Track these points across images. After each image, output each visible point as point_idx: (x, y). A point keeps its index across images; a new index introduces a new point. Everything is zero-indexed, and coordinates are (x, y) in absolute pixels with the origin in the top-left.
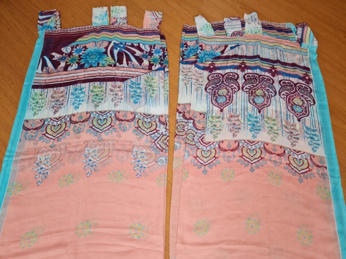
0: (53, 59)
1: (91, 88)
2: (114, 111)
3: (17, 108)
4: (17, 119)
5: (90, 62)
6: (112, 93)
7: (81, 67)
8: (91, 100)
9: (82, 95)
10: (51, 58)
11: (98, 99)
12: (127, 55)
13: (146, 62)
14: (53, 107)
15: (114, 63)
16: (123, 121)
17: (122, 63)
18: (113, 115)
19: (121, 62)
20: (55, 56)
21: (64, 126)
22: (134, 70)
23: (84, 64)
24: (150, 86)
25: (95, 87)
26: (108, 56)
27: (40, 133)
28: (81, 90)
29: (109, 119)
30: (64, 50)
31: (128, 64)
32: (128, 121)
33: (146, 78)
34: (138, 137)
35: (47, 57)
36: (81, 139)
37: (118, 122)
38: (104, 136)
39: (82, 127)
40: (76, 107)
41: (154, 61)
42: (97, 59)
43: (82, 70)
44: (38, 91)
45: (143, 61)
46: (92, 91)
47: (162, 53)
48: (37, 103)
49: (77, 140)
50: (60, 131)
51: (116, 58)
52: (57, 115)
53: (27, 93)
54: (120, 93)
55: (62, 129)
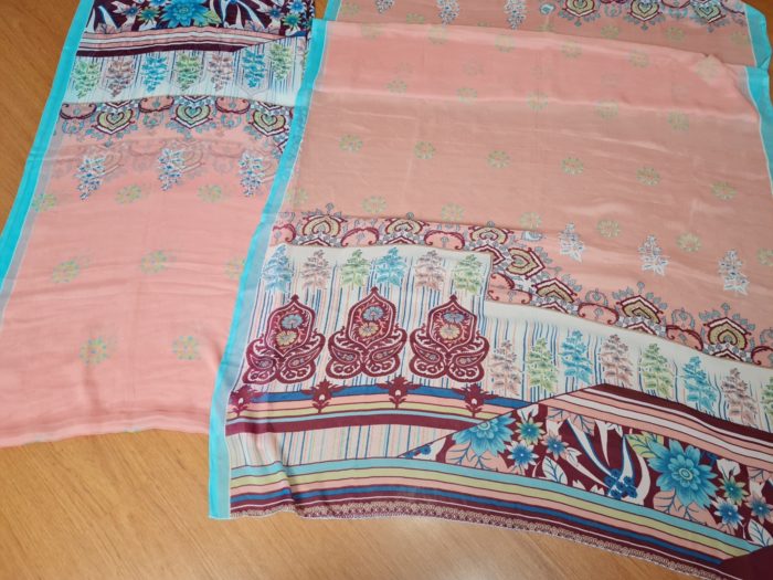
0: (116, 11)
1: (178, 59)
2: (213, 97)
3: (50, 85)
4: (49, 102)
5: (178, 18)
6: (213, 69)
7: (162, 25)
8: (175, 78)
9: (161, 70)
10: (111, 9)
11: (188, 76)
12: (243, 10)
13: (275, 23)
14: (111, 86)
15: (220, 22)
16: (228, 112)
17: (234, 23)
18: (213, 102)
19: (231, 20)
20: (119, 7)
21: (128, 115)
22: (254, 34)
23: (168, 22)
24: (280, 60)
25: (183, 58)
26: (209, 10)
27: (88, 124)
28: (160, 61)
29: (205, 109)
31: (243, 24)
32: (237, 112)
33: (273, 48)
34: (253, 137)
35: (104, 6)
36: (156, 137)
37: (219, 114)
38: (194, 133)
39: (158, 118)
40: (150, 87)
41: (290, 22)
42: (190, 14)
43: (163, 31)
44: (88, 60)
45: (271, 21)
46: (179, 64)
47: (305, 8)
48: (85, 78)
49: (149, 137)
50: (120, 123)
51: (224, 15)
52: (118, 99)
53: (68, 62)
54: (226, 70)
55: (125, 120)
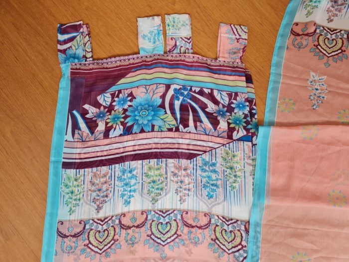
0: (87, 116)
1: (146, 168)
2: (179, 210)
3: (46, 201)
4: (47, 219)
5: (140, 122)
6: (175, 179)
7: (128, 131)
8: (145, 191)
9: (133, 181)
10: (84, 113)
11: (156, 189)
12: (194, 111)
13: (223, 125)
14: (94, 201)
15: (176, 125)
16: (193, 227)
17: (188, 126)
18: (179, 217)
20: (90, 112)
21: (112, 232)
23: (132, 126)
24: (231, 168)
25: (150, 168)
26: (166, 113)
27: (81, 242)
28: (130, 172)
29: (174, 224)
30: (100, 99)
31: (196, 127)
32: (200, 228)
33: (224, 154)
34: (216, 255)
35: (78, 111)
36: (137, 256)
37: (186, 230)
38: (167, 251)
39: (137, 235)
40: (126, 201)
41: (235, 123)
42: (150, 118)
43: (129, 137)
44: (71, 172)
45: (219, 123)
46: (147, 176)
47: (248, 109)
48: (72, 193)
49: (132, 256)
50: (107, 241)
51: (178, 116)
52: (101, 215)
53: (56, 174)
54: (186, 180)
55: (110, 238)
